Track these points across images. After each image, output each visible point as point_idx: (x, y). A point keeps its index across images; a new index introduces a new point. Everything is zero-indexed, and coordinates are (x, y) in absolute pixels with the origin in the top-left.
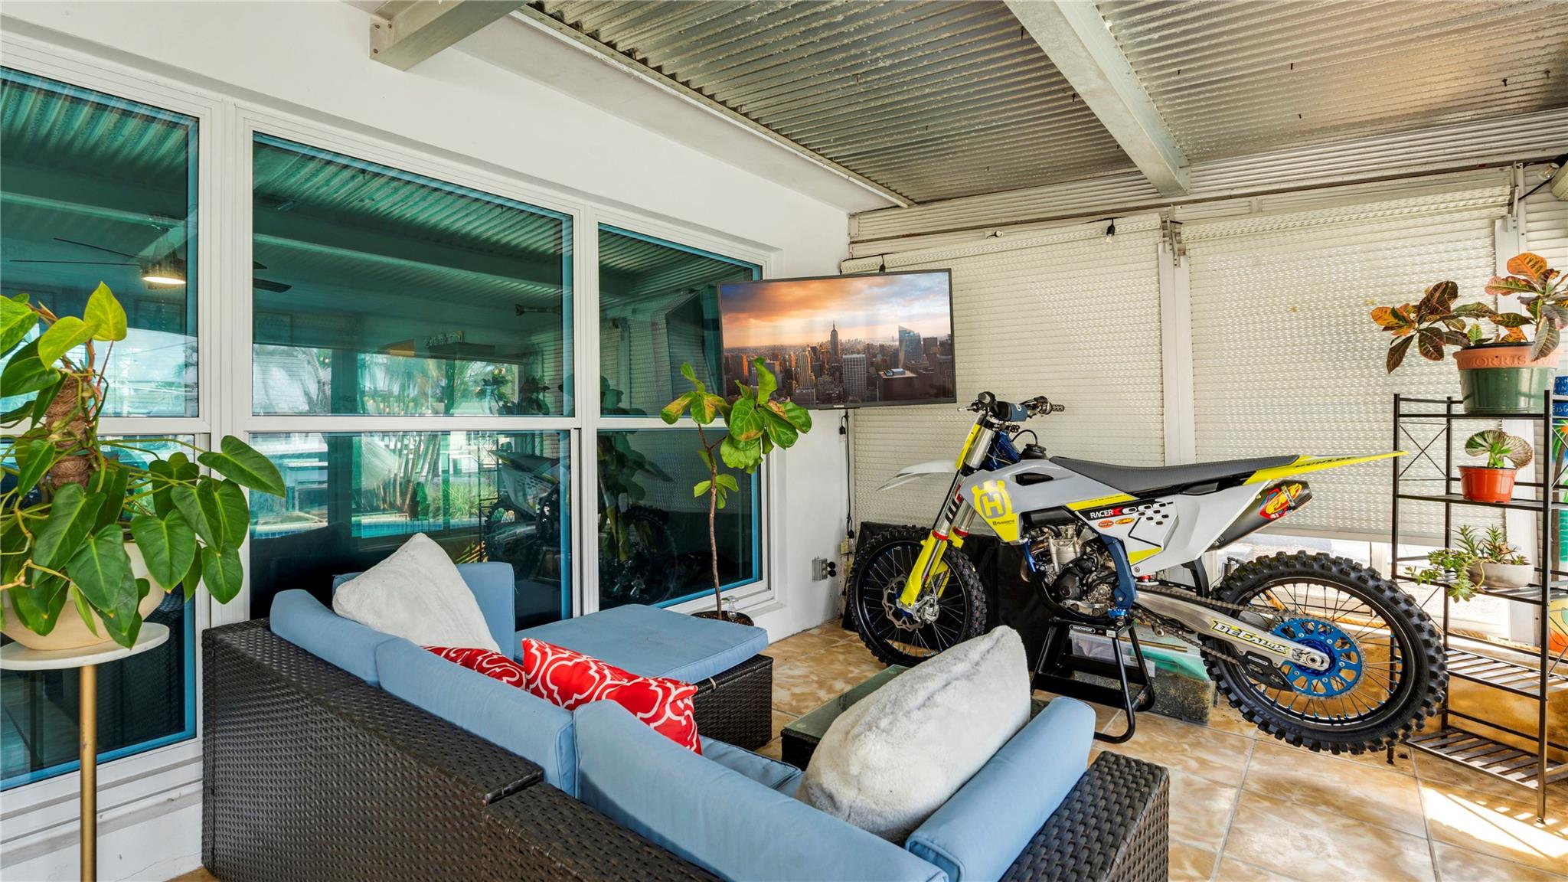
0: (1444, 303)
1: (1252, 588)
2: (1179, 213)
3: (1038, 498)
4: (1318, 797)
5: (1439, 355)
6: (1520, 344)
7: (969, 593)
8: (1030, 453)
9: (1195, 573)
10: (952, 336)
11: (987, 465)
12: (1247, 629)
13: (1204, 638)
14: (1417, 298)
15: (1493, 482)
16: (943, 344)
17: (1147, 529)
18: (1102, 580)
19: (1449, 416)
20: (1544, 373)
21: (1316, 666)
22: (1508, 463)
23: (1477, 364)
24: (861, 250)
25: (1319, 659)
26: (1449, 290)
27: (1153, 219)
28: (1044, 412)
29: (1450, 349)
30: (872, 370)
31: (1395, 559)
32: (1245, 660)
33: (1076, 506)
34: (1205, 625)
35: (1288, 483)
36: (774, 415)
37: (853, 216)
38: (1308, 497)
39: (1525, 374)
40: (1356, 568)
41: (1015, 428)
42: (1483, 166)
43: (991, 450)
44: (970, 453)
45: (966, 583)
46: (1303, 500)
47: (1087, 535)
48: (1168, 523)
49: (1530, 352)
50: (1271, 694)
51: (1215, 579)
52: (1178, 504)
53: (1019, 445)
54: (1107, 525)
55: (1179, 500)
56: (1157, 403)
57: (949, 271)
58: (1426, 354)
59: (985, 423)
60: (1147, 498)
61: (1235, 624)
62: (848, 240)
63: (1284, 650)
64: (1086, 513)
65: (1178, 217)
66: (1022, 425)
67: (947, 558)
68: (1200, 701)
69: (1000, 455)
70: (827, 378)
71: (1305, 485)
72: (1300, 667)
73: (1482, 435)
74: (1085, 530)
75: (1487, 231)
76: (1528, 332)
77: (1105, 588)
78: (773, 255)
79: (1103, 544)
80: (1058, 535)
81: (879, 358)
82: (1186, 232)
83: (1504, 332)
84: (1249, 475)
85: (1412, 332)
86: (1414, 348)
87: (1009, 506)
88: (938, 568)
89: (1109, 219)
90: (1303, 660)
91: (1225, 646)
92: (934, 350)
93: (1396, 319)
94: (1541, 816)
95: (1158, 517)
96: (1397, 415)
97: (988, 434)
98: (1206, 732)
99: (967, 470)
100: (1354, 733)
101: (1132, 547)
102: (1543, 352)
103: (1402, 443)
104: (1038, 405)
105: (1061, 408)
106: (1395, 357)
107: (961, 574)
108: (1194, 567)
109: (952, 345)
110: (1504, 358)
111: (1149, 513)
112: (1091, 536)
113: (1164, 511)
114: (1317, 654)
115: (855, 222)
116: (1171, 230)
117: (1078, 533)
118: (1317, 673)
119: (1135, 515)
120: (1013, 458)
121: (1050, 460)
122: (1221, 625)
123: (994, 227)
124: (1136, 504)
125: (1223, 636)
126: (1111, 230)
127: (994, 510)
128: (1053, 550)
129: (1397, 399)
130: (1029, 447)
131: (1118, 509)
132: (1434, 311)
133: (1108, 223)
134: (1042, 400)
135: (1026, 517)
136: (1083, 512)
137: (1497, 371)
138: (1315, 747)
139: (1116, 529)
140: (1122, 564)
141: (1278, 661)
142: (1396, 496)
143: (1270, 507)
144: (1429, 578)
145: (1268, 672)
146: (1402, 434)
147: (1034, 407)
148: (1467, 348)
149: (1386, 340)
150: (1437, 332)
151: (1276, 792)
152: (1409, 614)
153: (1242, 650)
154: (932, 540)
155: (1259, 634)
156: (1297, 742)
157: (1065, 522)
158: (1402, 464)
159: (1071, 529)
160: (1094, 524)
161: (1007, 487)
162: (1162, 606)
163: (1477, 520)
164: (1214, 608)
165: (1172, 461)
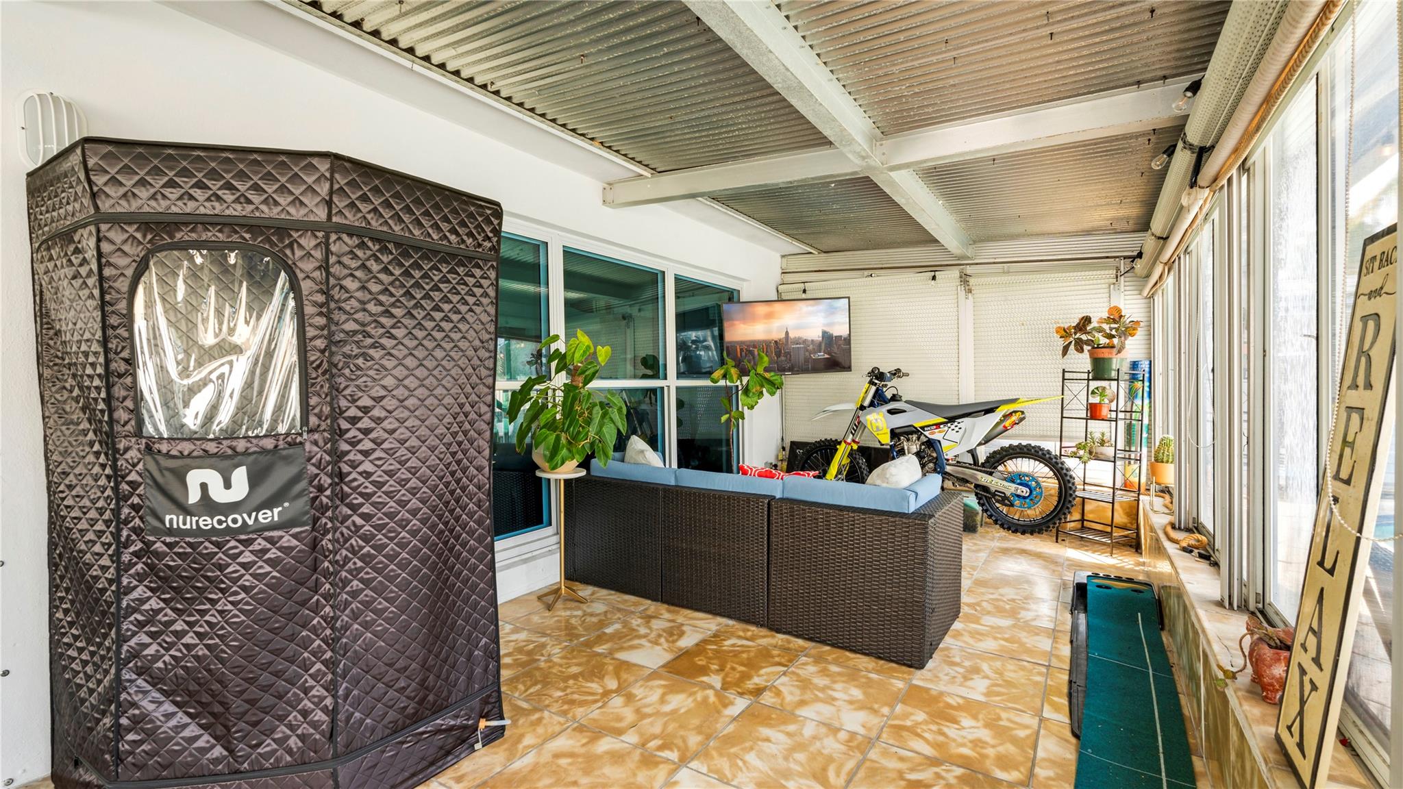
0: (1084, 326)
1: (998, 461)
2: (969, 270)
3: (899, 421)
4: (1023, 552)
5: (1082, 351)
6: (1113, 347)
7: (862, 473)
8: (895, 398)
9: (973, 456)
10: (850, 335)
11: (872, 404)
12: (995, 480)
13: (977, 486)
14: (1074, 323)
15: (1100, 410)
16: (845, 339)
17: (952, 435)
18: (930, 461)
19: (1088, 380)
20: (1122, 360)
21: (1023, 494)
22: (1106, 401)
23: (1096, 356)
24: (789, 278)
25: (1024, 491)
26: (1087, 320)
27: (954, 273)
28: (899, 377)
29: (1087, 348)
30: (807, 354)
31: (1061, 448)
32: (994, 495)
33: (917, 425)
34: (977, 479)
35: (1015, 412)
36: (765, 379)
37: (783, 256)
38: (1024, 418)
39: (1114, 361)
40: (1042, 450)
41: (886, 386)
42: (1107, 257)
43: (874, 397)
44: (864, 399)
45: (860, 468)
46: (1022, 420)
47: (923, 439)
48: (961, 431)
49: (1115, 351)
50: (1005, 510)
51: (982, 459)
52: (966, 422)
53: (888, 395)
54: (933, 433)
55: (966, 420)
56: (956, 372)
57: (849, 298)
58: (1077, 350)
59: (871, 383)
60: (952, 420)
61: (989, 478)
62: (780, 271)
63: (1010, 488)
64: (923, 428)
65: (968, 272)
66: (889, 384)
67: (850, 455)
68: (974, 521)
69: (879, 399)
70: (783, 358)
71: (1023, 413)
72: (1019, 496)
73: (1097, 388)
74: (922, 437)
75: (1107, 290)
76: (1115, 341)
77: (931, 465)
78: (745, 284)
79: (931, 444)
80: (908, 440)
81: (811, 347)
82: (972, 281)
83: (1107, 341)
84: (997, 408)
85: (1071, 339)
86: (1072, 347)
87: (885, 426)
88: (846, 461)
89: (934, 270)
90: (1019, 492)
91: (985, 489)
92: (841, 342)
93: (1065, 333)
94: (1112, 554)
95: (957, 429)
96: (1064, 379)
97: (873, 389)
98: (977, 535)
99: (862, 408)
100: (1040, 524)
101: (945, 444)
102: (1119, 352)
103: (1065, 392)
104: (897, 373)
105: (907, 375)
106: (1065, 350)
107: (858, 463)
108: (972, 452)
109: (850, 340)
110: (1105, 353)
111: (953, 427)
112: (925, 440)
113: (959, 426)
114: (1025, 489)
115: (785, 260)
116: (964, 279)
117: (918, 439)
118: (1024, 498)
119: (946, 428)
120: (886, 401)
121: (906, 402)
122: (984, 479)
123: (870, 270)
124: (947, 423)
125: (985, 484)
126: (934, 278)
127: (877, 428)
128: (906, 448)
129: (1064, 371)
130: (894, 395)
131: (938, 425)
132: (1081, 330)
133: (933, 274)
134: (898, 370)
135: (892, 431)
136: (921, 428)
137: (1103, 359)
138: (1023, 533)
139: (937, 435)
140: (940, 453)
141: (1008, 494)
142: (1062, 417)
143: (1007, 423)
144: (1074, 455)
145: (1005, 500)
146: (1065, 388)
147: (895, 374)
148: (1093, 348)
149: (1061, 343)
150: (1080, 339)
151: (1006, 551)
152: (1062, 469)
153: (993, 490)
154: (843, 445)
155: (1001, 482)
156: (1015, 531)
157: (912, 433)
158: (1066, 402)
159: (915, 437)
160: (926, 433)
161: (884, 417)
162: (958, 472)
163: (1097, 427)
164: (981, 471)
165: (963, 402)
